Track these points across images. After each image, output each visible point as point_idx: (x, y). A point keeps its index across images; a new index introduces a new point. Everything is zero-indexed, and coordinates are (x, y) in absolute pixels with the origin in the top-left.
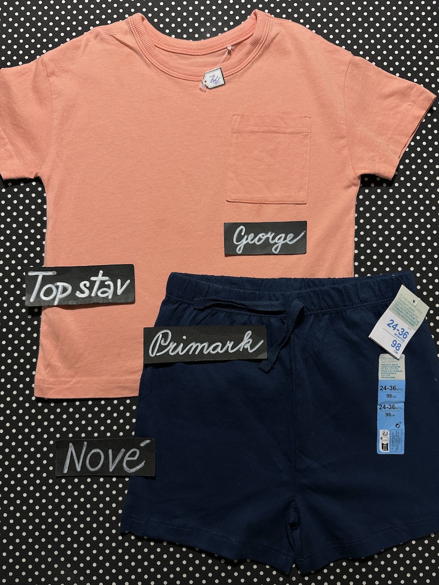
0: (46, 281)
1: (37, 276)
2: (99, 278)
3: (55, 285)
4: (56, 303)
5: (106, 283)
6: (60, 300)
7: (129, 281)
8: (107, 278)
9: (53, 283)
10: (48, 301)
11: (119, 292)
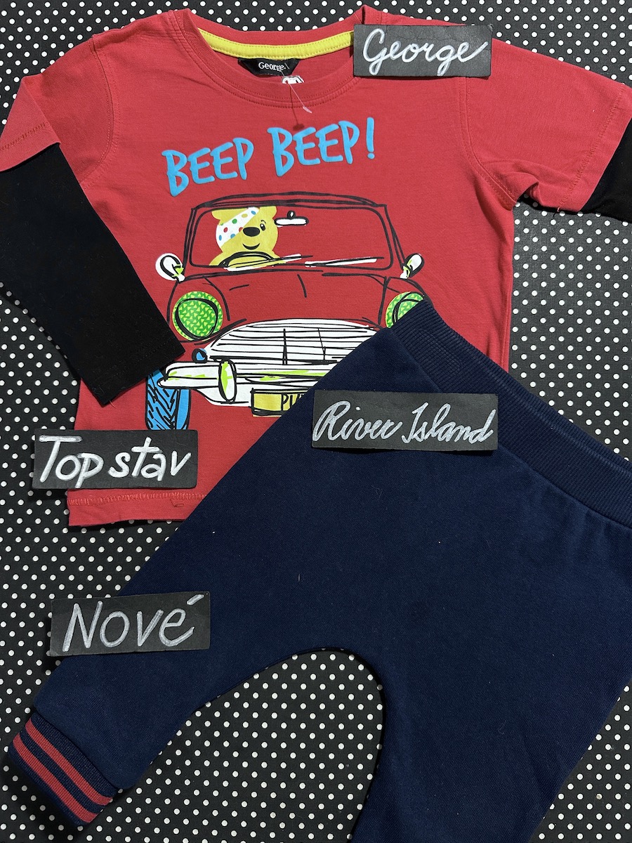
0: (65, 449)
1: (52, 443)
2: (145, 449)
3: (79, 457)
4: (78, 485)
5: (155, 457)
6: (86, 481)
7: (189, 455)
8: (157, 449)
9: (75, 455)
10: (69, 481)
11: (174, 471)
